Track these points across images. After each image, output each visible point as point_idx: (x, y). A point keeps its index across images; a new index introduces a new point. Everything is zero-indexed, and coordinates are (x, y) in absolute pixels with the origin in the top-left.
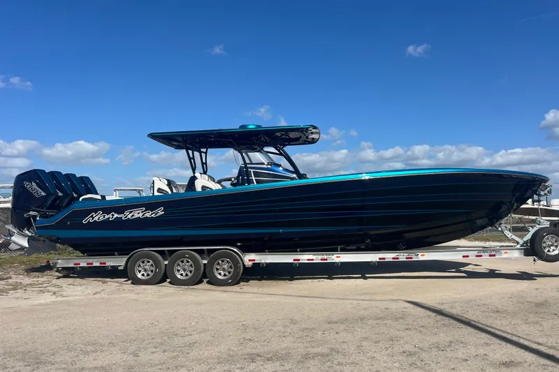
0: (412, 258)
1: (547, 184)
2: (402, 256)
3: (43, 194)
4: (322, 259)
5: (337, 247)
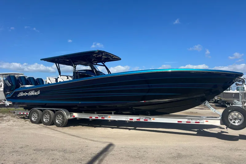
0: (147, 120)
1: (242, 78)
2: (142, 119)
3: (10, 85)
4: (102, 118)
5: (112, 112)
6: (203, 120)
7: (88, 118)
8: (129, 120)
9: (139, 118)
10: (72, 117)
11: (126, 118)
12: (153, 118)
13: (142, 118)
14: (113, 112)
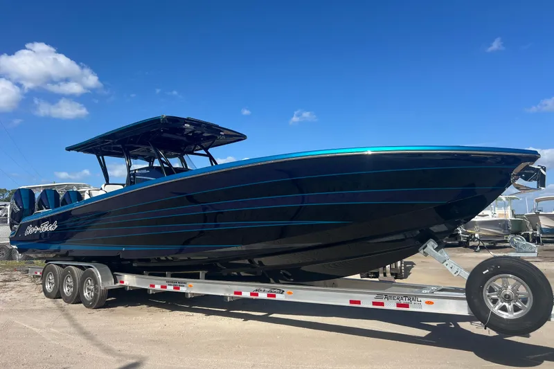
0: (274, 296)
3: (18, 210)
4: (175, 288)
5: (199, 273)
6: (419, 299)
7: (147, 287)
8: (232, 295)
9: (255, 288)
10: (119, 284)
11: (227, 290)
12: (289, 291)
13: (263, 289)
14: (202, 274)
